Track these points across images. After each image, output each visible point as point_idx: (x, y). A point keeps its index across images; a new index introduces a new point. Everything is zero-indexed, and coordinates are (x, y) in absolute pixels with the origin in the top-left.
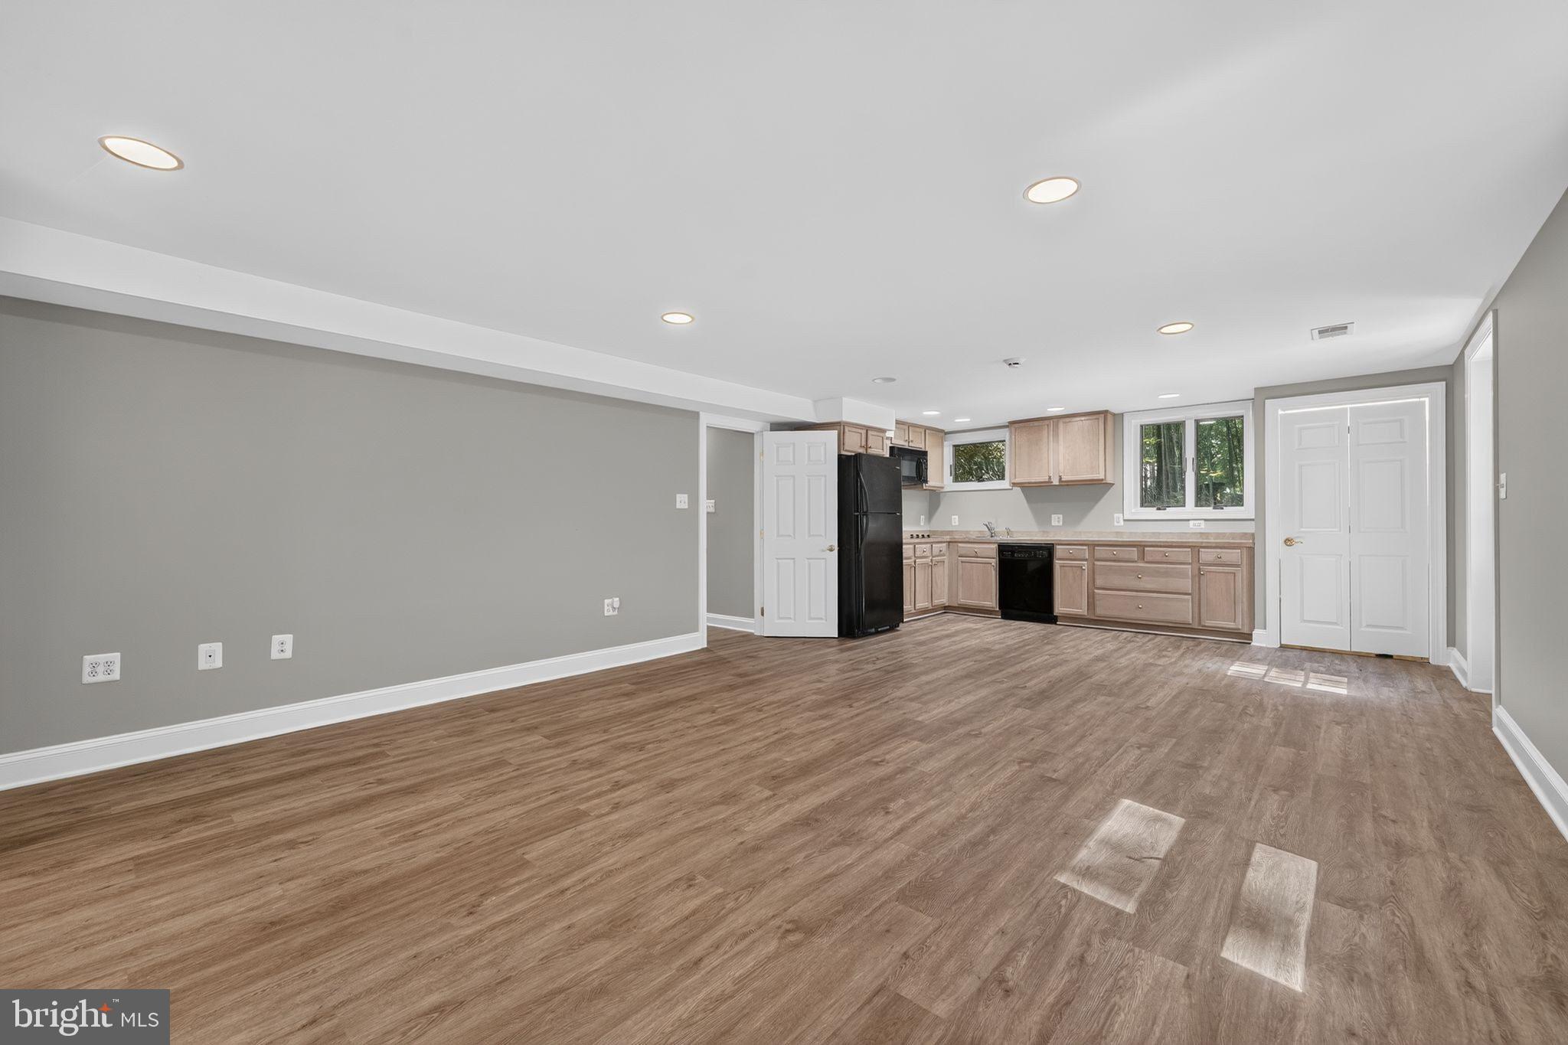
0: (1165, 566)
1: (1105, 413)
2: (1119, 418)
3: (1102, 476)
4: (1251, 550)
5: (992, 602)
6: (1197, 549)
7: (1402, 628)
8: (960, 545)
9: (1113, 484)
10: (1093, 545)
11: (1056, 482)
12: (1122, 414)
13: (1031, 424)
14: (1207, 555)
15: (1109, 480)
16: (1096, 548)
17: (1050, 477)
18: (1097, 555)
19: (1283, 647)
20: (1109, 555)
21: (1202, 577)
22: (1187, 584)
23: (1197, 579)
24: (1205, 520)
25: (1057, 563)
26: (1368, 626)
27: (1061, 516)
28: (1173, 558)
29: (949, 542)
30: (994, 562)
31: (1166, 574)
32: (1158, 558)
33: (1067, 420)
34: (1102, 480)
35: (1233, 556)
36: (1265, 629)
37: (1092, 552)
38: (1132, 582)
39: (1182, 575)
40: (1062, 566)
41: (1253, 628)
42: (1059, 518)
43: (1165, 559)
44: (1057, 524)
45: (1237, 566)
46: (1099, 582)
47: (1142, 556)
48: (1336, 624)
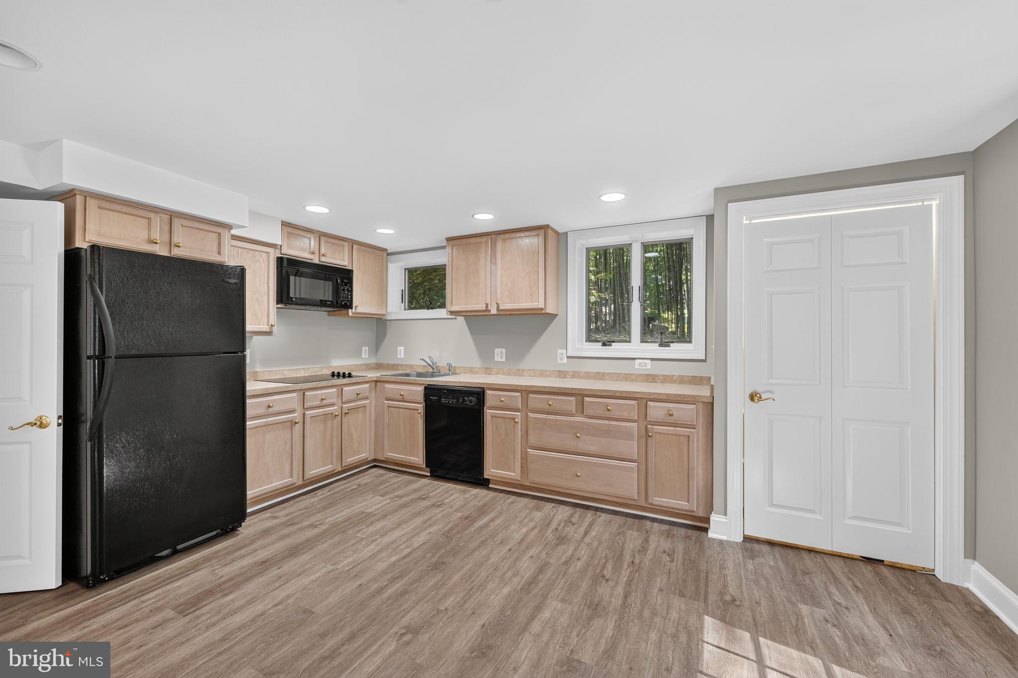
0: (606, 422)
1: (545, 228)
2: (561, 238)
3: (541, 305)
4: (710, 406)
5: (418, 458)
6: (644, 401)
7: (899, 525)
8: (387, 386)
9: (558, 315)
10: (526, 392)
11: (494, 311)
12: (567, 233)
13: (470, 240)
14: (656, 410)
15: (550, 310)
16: (531, 395)
17: (487, 305)
18: (531, 404)
19: (747, 539)
20: (543, 406)
21: (649, 439)
22: (632, 448)
23: (644, 440)
24: (652, 359)
25: (488, 413)
26: (854, 518)
27: (504, 350)
28: (616, 414)
29: (376, 382)
30: (421, 407)
31: (607, 433)
32: (600, 412)
33: (507, 236)
34: (542, 309)
35: (685, 412)
36: (726, 514)
37: (525, 401)
38: (568, 442)
39: (628, 436)
40: (493, 416)
41: (710, 508)
42: (501, 353)
43: (607, 414)
44: (499, 359)
45: (693, 427)
46: (533, 439)
47: (581, 408)
48: (813, 512)
